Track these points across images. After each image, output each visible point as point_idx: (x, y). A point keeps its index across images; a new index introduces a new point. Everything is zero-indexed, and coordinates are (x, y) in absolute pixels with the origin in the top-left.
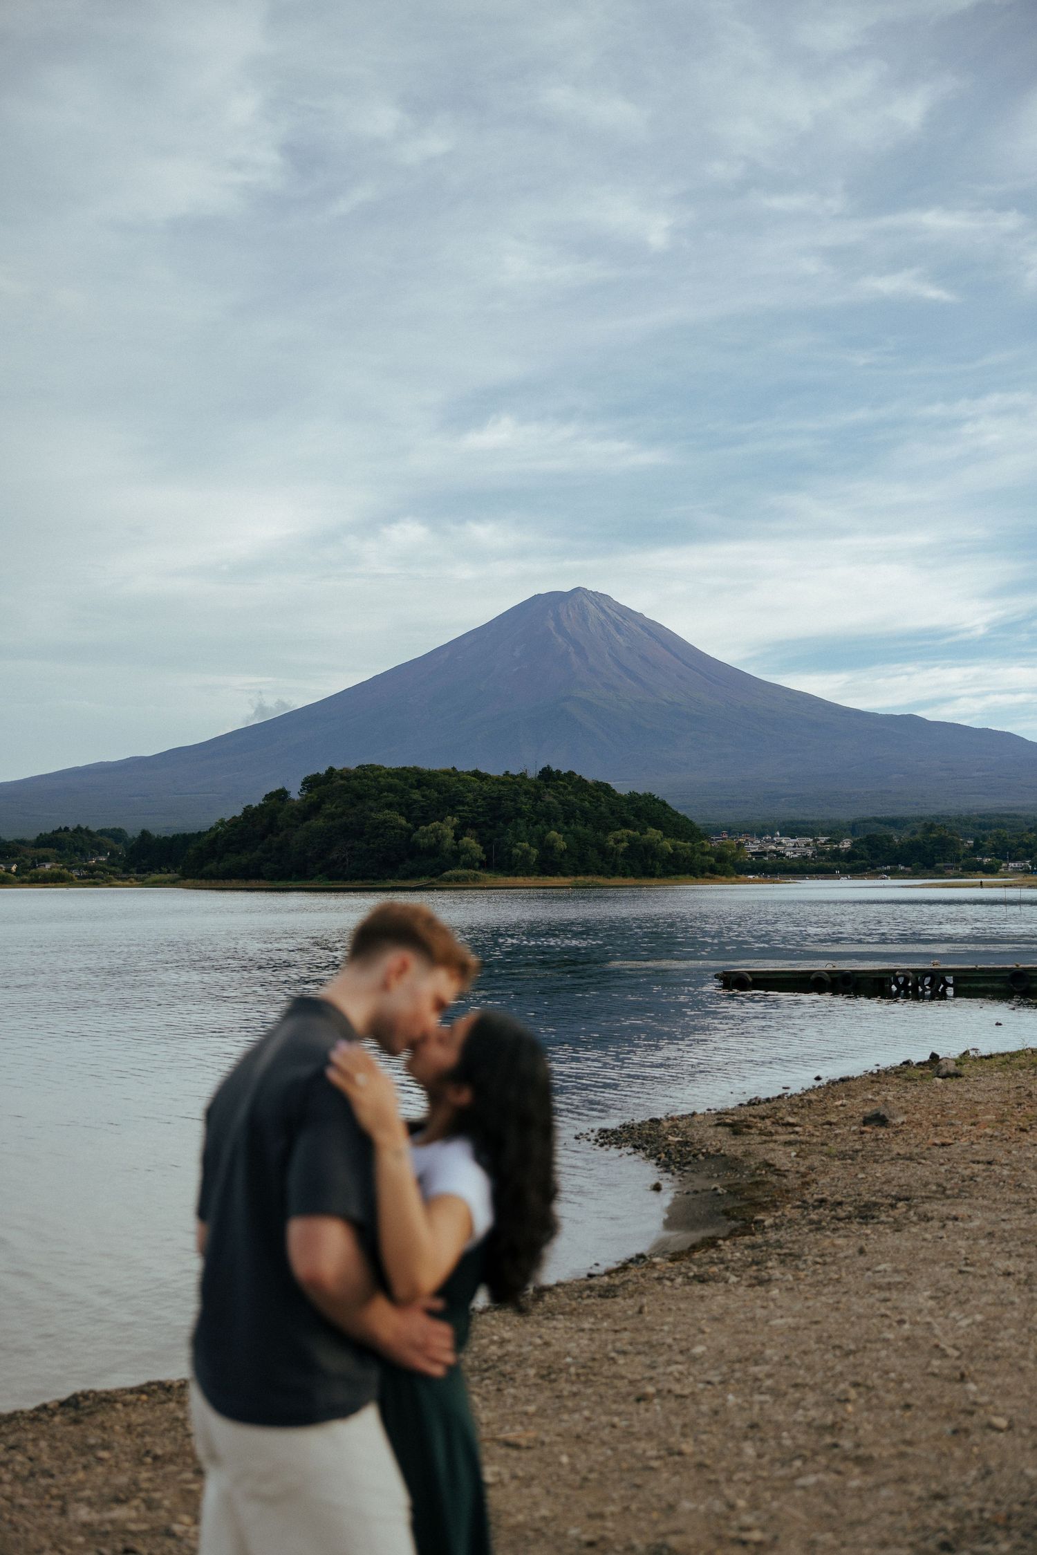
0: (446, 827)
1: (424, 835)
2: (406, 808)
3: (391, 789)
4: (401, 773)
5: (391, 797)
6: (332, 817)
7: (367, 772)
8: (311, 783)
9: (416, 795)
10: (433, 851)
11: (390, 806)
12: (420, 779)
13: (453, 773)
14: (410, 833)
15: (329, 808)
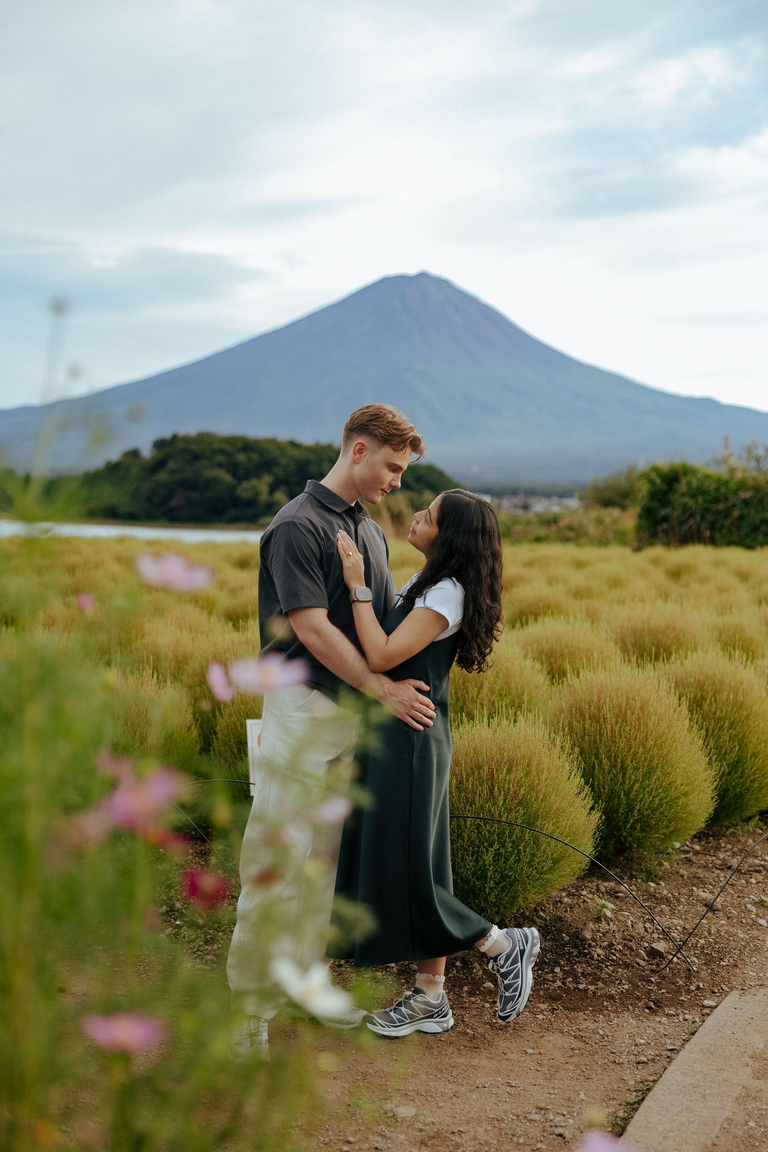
0: (262, 484)
1: (244, 490)
2: (233, 468)
3: (222, 452)
4: (231, 441)
5: (220, 458)
6: (173, 472)
7: (203, 438)
8: (160, 444)
9: (241, 458)
10: (252, 502)
11: (220, 465)
12: (247, 446)
13: (273, 442)
14: (234, 488)
15: (171, 465)
